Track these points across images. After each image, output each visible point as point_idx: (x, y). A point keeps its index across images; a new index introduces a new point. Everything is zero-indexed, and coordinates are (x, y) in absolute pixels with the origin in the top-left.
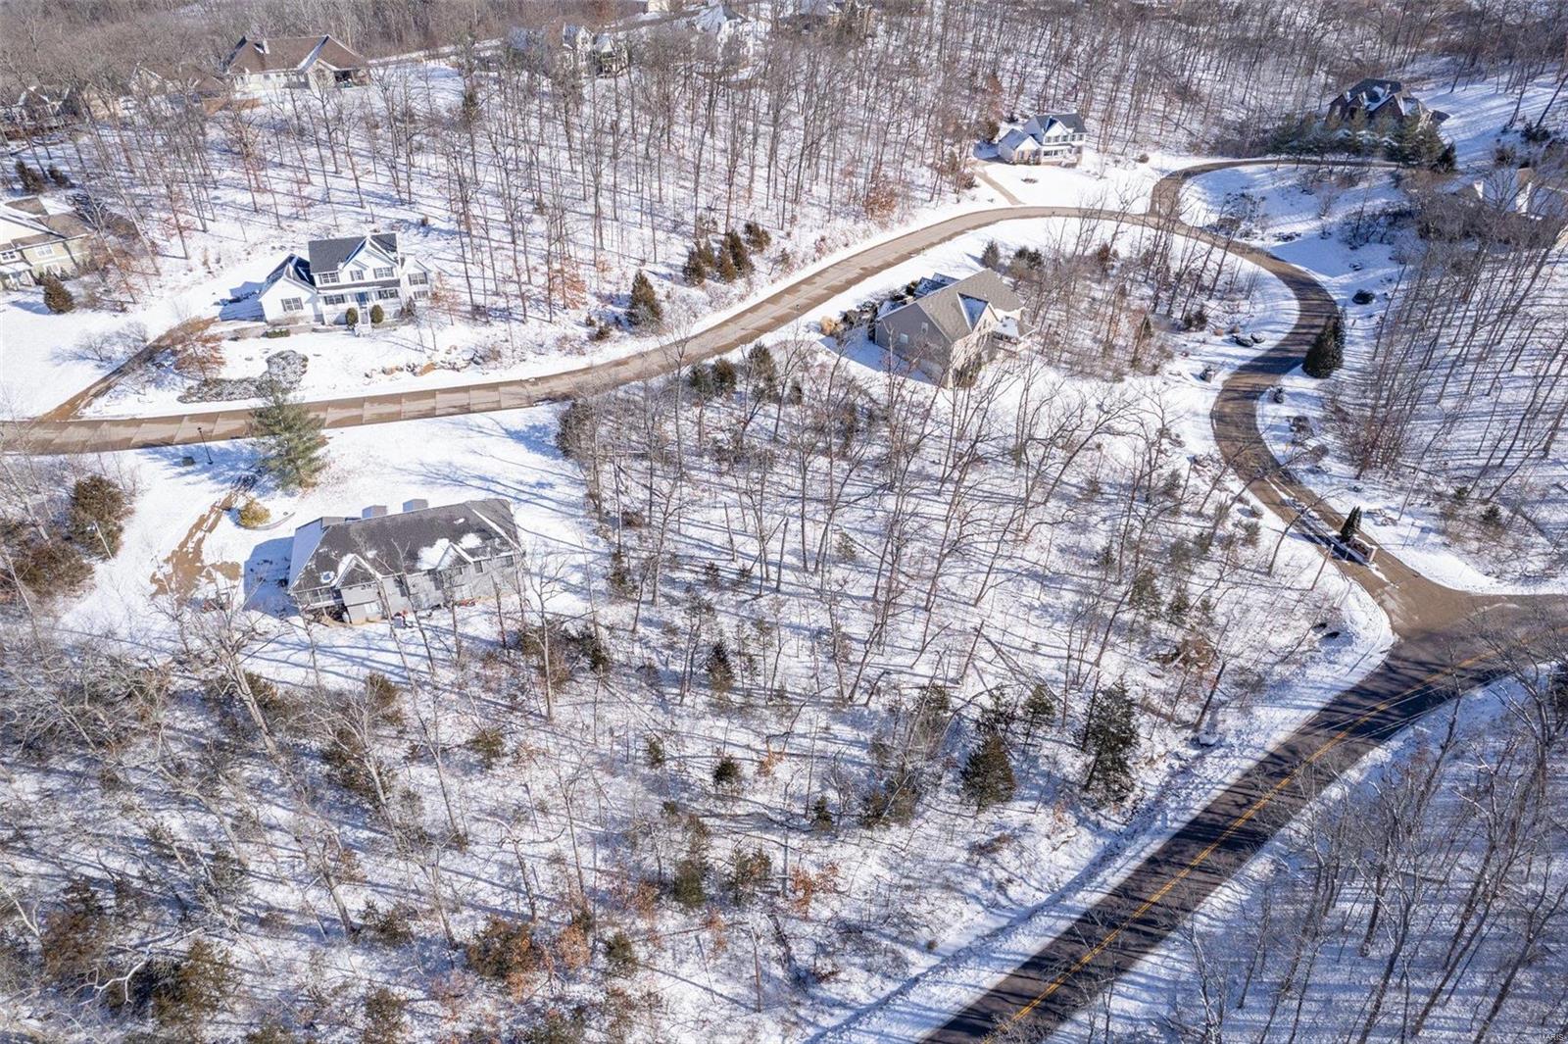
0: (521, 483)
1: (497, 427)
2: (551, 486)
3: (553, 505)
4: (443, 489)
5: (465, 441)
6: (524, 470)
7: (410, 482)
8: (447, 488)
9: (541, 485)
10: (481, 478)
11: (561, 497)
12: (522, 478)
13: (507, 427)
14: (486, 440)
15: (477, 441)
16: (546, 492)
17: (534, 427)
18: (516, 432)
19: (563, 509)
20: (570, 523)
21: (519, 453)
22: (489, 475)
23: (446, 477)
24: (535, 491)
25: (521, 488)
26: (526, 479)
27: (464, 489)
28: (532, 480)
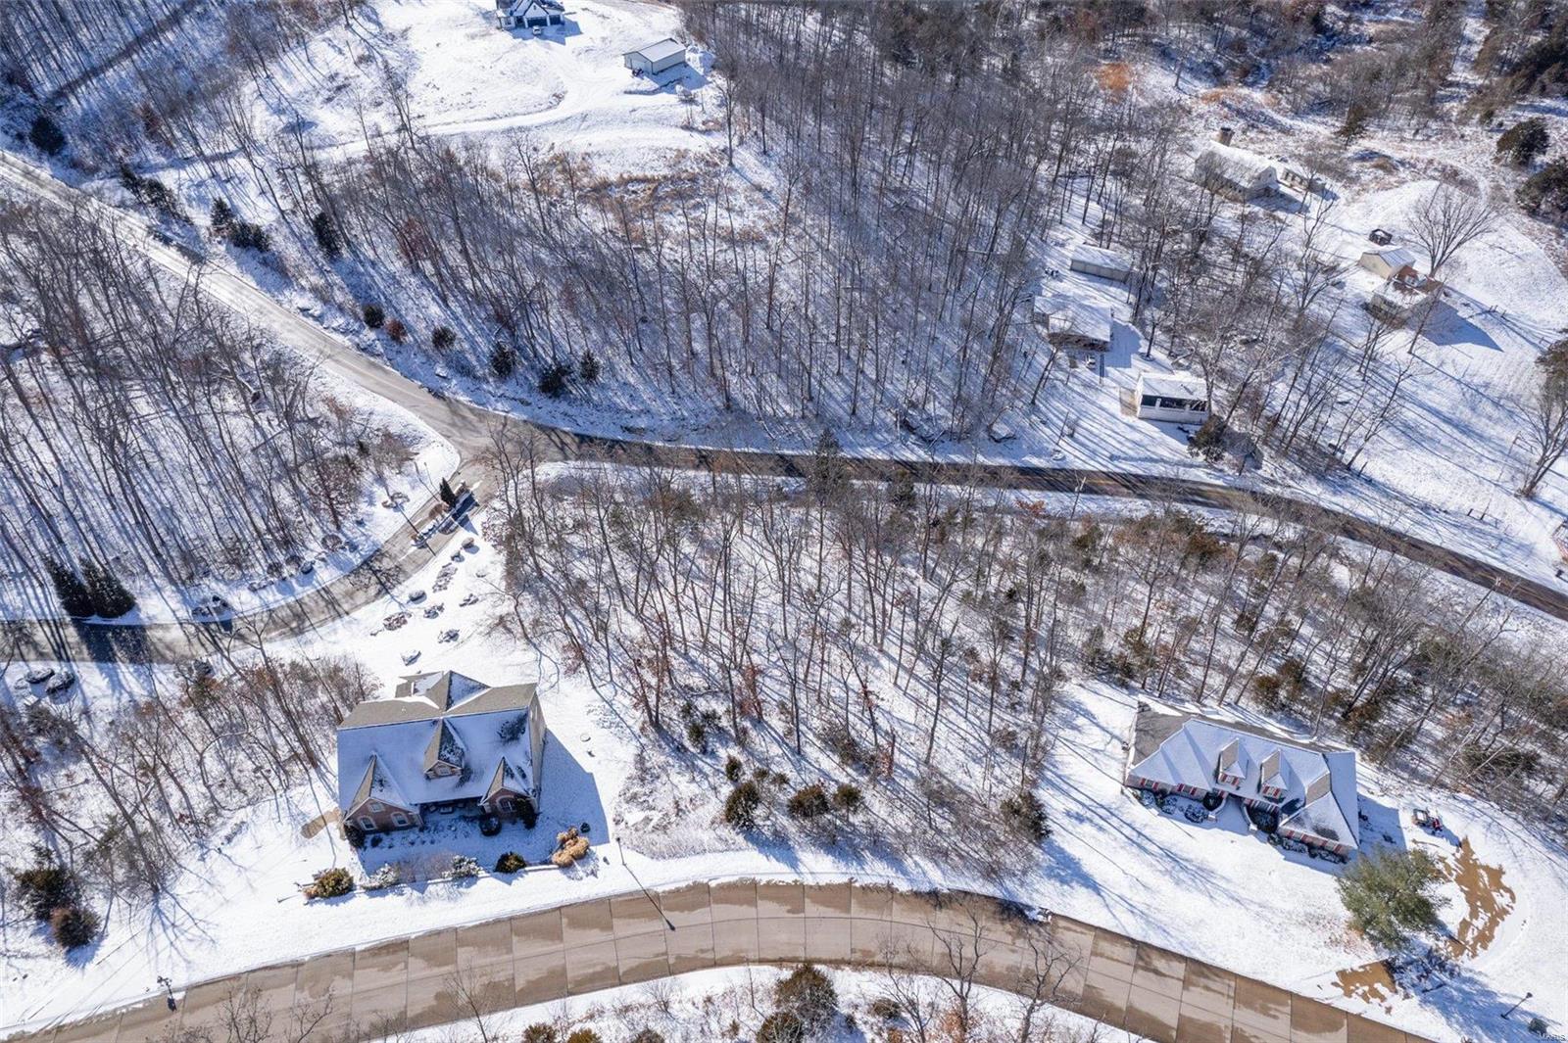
0: (1101, 829)
1: (1111, 903)
2: (1068, 814)
3: (1074, 794)
4: (1191, 856)
5: (1155, 904)
6: (1092, 842)
7: (1228, 881)
8: (1185, 855)
9: (1080, 819)
10: (1145, 850)
11: (1062, 798)
12: (1100, 836)
13: (1096, 897)
14: (1128, 894)
15: (1139, 898)
16: (1075, 808)
17: (1063, 882)
18: (1087, 887)
19: (1065, 787)
20: (1065, 771)
21: (1091, 864)
22: (1135, 849)
23: (1184, 869)
24: (1089, 814)
25: (1102, 823)
26: (1094, 831)
27: (1166, 845)
28: (1086, 827)
